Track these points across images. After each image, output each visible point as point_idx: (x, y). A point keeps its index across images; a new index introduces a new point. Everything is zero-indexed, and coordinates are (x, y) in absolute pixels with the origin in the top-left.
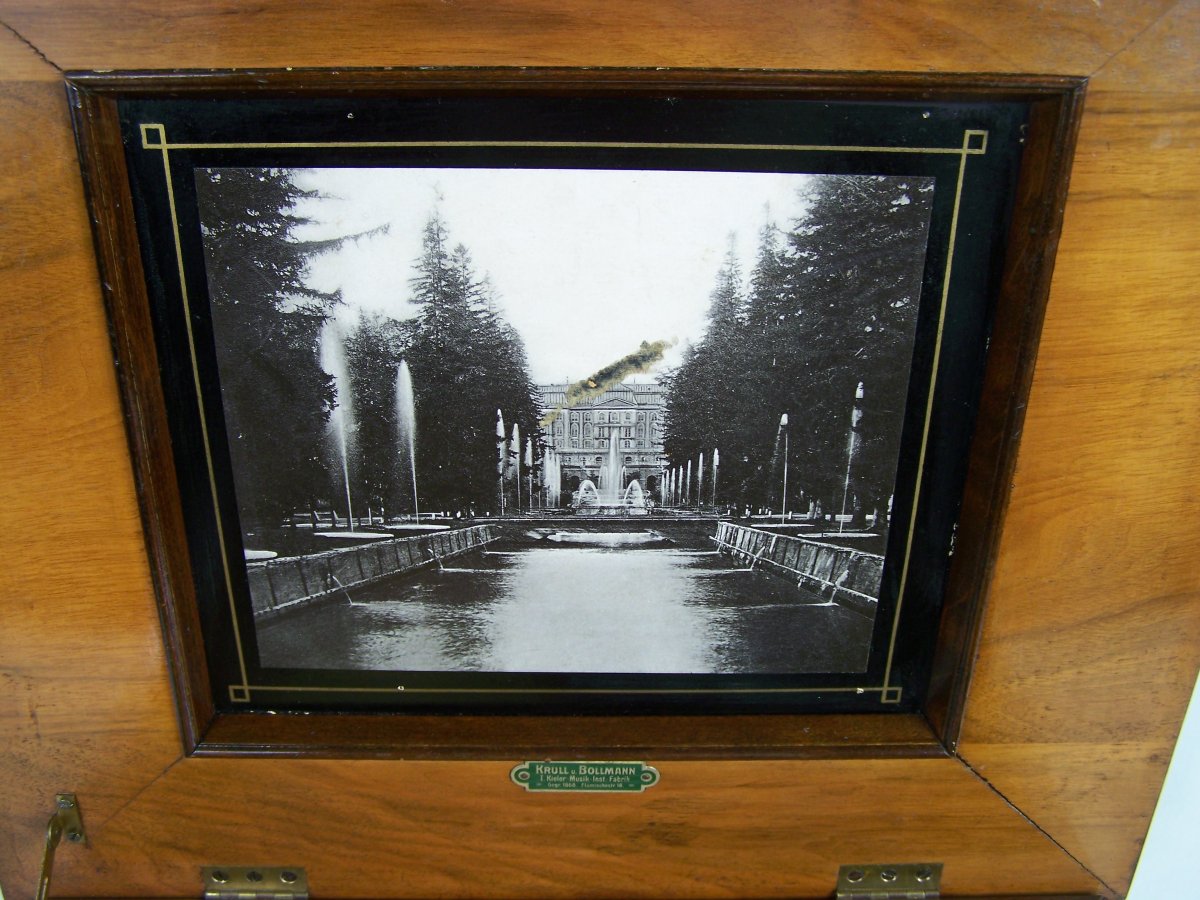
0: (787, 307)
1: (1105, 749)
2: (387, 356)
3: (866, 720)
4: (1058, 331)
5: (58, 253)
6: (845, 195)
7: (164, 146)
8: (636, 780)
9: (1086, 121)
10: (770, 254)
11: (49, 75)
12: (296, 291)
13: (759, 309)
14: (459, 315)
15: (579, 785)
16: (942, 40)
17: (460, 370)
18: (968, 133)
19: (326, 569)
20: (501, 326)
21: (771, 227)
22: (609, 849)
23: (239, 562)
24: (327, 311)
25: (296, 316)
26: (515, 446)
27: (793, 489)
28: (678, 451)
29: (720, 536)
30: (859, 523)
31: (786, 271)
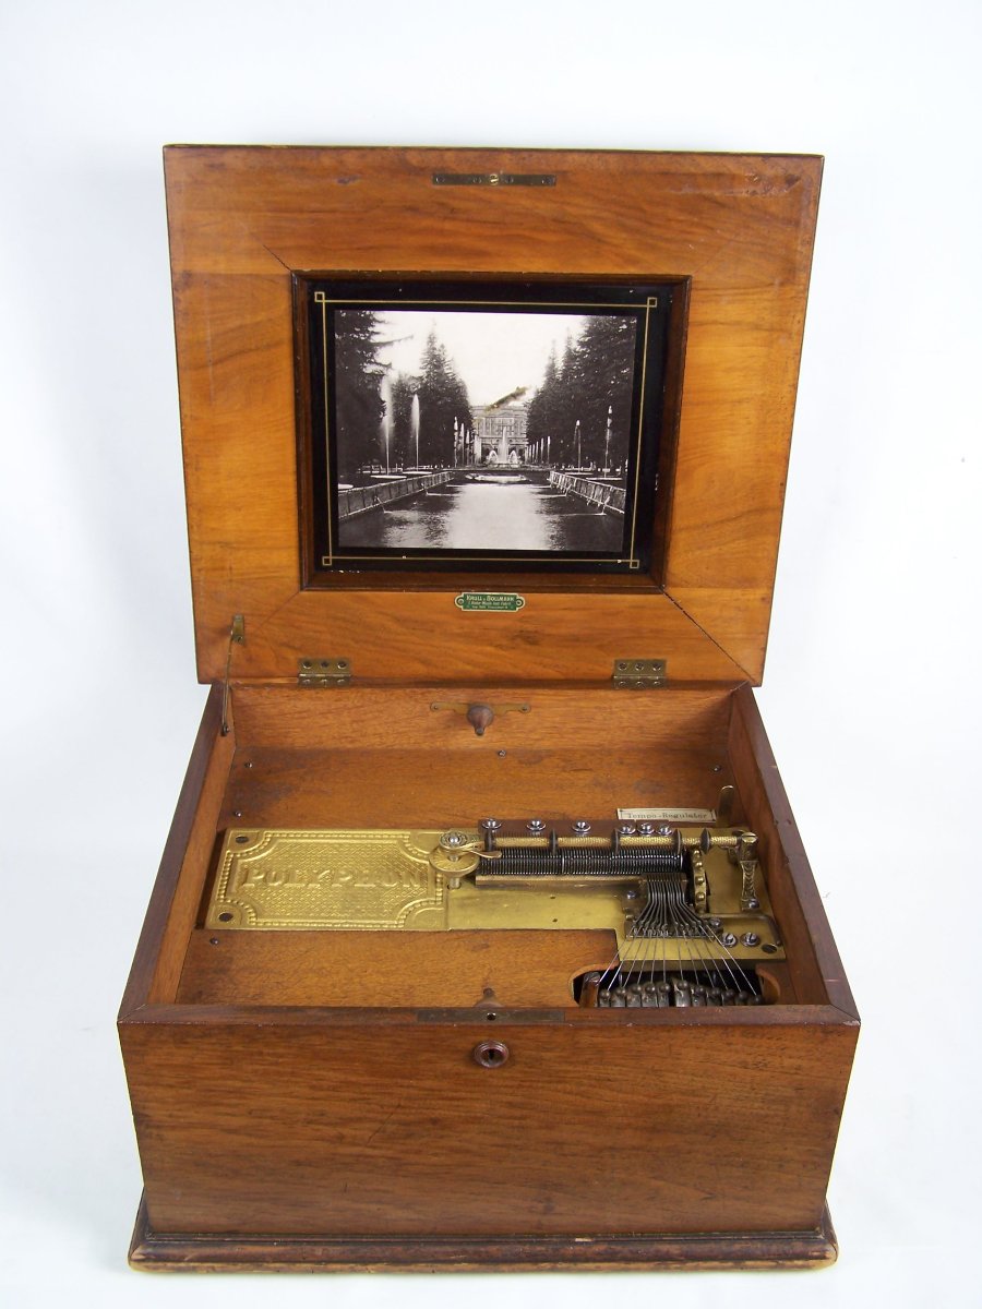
0: (578, 372)
1: (738, 593)
2: (409, 392)
3: (623, 576)
4: (691, 381)
5: (278, 344)
6: (600, 324)
7: (324, 301)
8: (513, 605)
9: (692, 293)
10: (570, 350)
11: (286, 272)
12: (371, 363)
13: (566, 373)
14: (440, 375)
15: (487, 608)
16: (634, 261)
17: (440, 399)
18: (649, 299)
19: (374, 494)
20: (458, 380)
21: (570, 338)
22: (499, 646)
23: (335, 490)
24: (385, 372)
25: (372, 374)
26: (462, 434)
27: (583, 457)
28: (533, 437)
29: (551, 479)
30: (613, 473)
31: (576, 357)
